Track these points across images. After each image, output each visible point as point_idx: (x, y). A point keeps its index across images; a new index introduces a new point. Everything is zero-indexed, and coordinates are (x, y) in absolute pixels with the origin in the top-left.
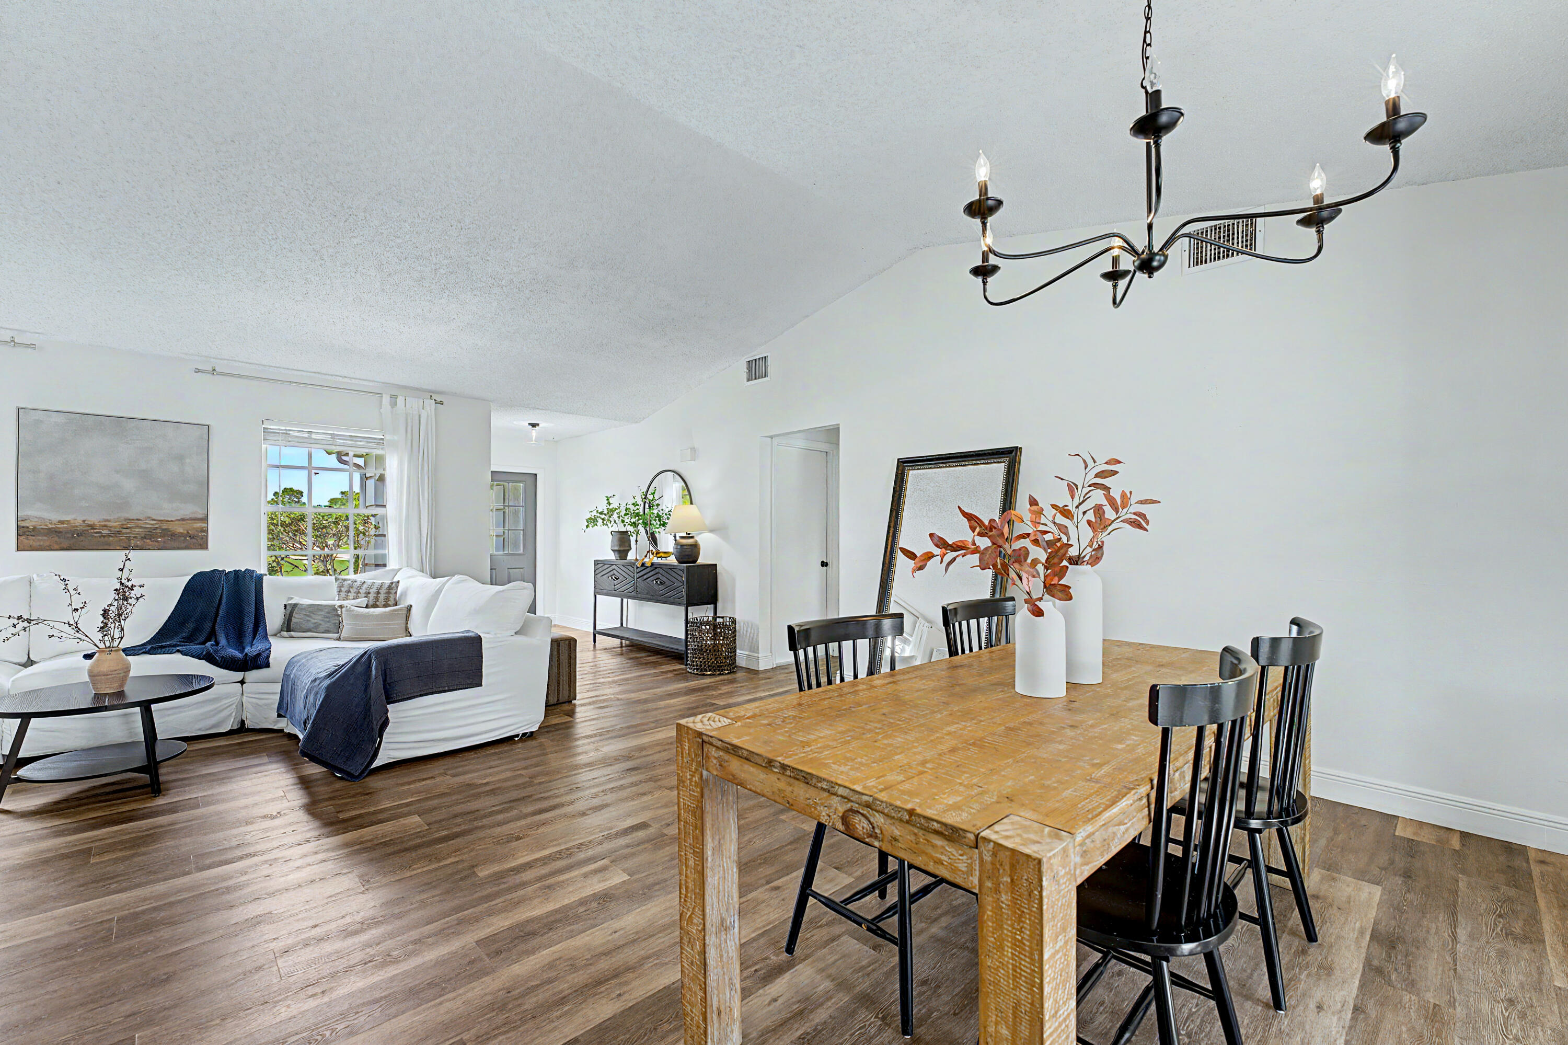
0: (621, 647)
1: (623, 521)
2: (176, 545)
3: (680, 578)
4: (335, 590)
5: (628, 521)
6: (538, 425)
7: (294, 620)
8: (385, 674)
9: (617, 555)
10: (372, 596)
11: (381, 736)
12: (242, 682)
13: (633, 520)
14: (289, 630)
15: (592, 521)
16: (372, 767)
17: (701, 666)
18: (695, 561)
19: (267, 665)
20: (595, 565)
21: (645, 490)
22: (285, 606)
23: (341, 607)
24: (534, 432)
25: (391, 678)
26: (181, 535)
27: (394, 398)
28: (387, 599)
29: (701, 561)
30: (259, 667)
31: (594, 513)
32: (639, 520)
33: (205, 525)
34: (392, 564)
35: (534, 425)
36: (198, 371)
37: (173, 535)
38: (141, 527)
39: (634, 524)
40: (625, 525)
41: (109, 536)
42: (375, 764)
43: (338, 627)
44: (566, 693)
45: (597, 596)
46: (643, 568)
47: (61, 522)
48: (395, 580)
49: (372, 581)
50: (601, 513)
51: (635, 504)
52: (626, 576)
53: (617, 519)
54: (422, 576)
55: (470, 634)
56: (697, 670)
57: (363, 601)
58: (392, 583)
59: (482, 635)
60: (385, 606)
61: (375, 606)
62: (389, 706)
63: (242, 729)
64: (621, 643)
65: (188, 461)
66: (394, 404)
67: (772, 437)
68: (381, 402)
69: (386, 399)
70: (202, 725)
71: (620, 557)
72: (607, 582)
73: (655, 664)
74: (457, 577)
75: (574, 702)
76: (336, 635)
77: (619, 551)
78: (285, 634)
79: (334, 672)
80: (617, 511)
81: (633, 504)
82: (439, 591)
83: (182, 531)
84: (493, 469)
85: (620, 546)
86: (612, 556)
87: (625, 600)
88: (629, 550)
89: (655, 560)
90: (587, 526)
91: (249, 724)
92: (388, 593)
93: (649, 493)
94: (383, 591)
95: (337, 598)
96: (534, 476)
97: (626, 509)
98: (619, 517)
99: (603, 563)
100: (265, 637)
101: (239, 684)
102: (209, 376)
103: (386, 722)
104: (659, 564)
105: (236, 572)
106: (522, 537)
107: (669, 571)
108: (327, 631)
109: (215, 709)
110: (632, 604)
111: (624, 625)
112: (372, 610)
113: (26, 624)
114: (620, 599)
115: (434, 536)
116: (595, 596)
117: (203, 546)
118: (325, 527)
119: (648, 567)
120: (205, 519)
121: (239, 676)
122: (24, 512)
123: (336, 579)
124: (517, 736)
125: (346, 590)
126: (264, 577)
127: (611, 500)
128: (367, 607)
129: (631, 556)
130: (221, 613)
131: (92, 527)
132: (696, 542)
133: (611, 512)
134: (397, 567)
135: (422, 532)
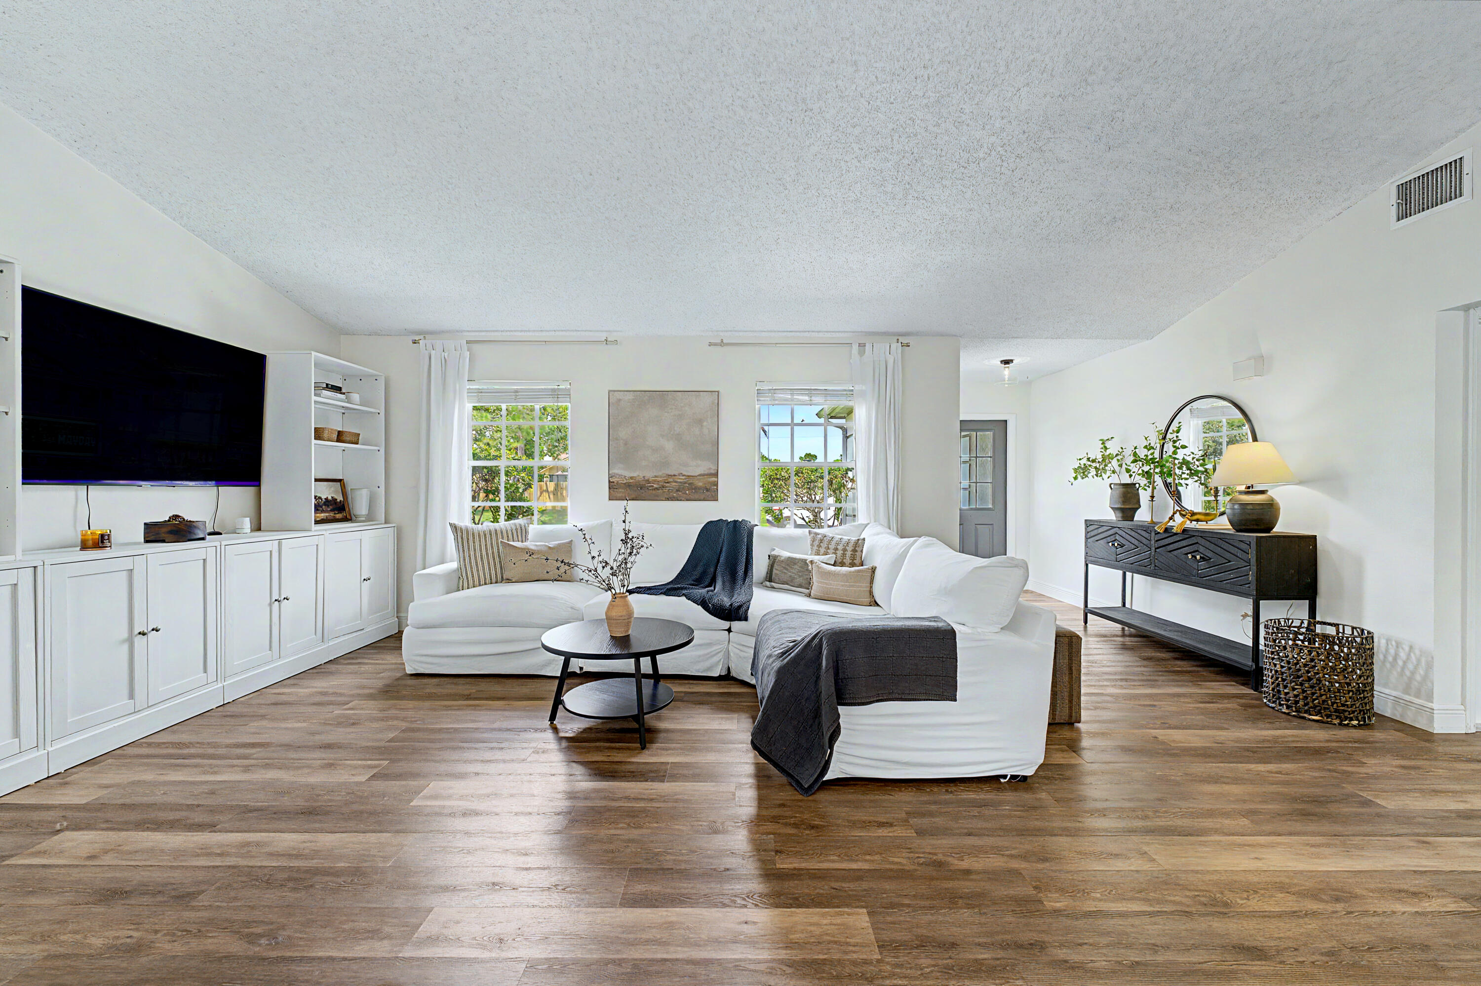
0: (1123, 635)
1: (1128, 471)
2: (697, 497)
3: (1244, 556)
4: (809, 542)
5: (1136, 470)
6: (1012, 361)
7: (774, 571)
8: (836, 667)
9: (1120, 515)
10: (840, 553)
11: (831, 748)
12: (729, 630)
13: (1146, 468)
14: (770, 580)
15: (1082, 471)
16: (824, 779)
17: (1297, 702)
18: (1269, 529)
19: (746, 619)
20: (1087, 526)
21: (1163, 428)
22: (769, 556)
23: (812, 562)
24: (1006, 371)
25: (844, 672)
26: (700, 488)
27: (862, 345)
28: (853, 557)
29: (1278, 529)
30: (740, 619)
31: (1084, 461)
32: (1155, 467)
33: (716, 479)
34: (862, 519)
35: (1007, 362)
36: (711, 344)
37: (696, 489)
38: (676, 482)
39: (1147, 475)
40: (1131, 476)
41: (657, 489)
42: (828, 777)
43: (808, 585)
44: (1067, 711)
45: (1089, 565)
46: (1167, 535)
47: (631, 478)
48: (862, 537)
49: (840, 537)
50: (1093, 461)
51: (1149, 447)
52: (1136, 542)
53: (1117, 469)
54: (888, 533)
55: (940, 624)
56: (1288, 707)
57: (831, 558)
58: (858, 540)
59: (956, 627)
60: (852, 565)
61: (842, 564)
62: (841, 709)
63: (727, 678)
64: (1123, 629)
65: (705, 424)
66: (862, 353)
67: (1467, 308)
68: (851, 351)
69: (855, 347)
70: (697, 667)
71: (1123, 517)
72: (1102, 548)
73: (1196, 679)
74: (923, 539)
75: (1077, 725)
76: (807, 591)
77: (1122, 510)
78: (768, 584)
79: (787, 651)
80: (1119, 457)
81: (1146, 447)
82: (902, 556)
83: (700, 484)
84: (961, 419)
85: (1124, 502)
86: (1111, 516)
87: (1129, 575)
88: (1138, 509)
89: (1189, 525)
90: (1076, 478)
91: (734, 674)
92: (855, 551)
93: (1170, 431)
94: (850, 548)
95: (809, 553)
96: (1004, 423)
97: (1135, 454)
98: (1121, 466)
99: (1100, 524)
100: (750, 587)
101: (727, 632)
102: (719, 348)
103: (836, 733)
104: (1198, 531)
105: (735, 522)
106: (990, 491)
107: (1220, 542)
108: (800, 586)
109: (708, 654)
110: (1140, 582)
111: (1128, 605)
112: (838, 568)
113: (567, 567)
114: (1121, 572)
115: (899, 489)
116: (1087, 565)
117: (715, 499)
118: (812, 481)
119: (1176, 534)
120: (716, 475)
121: (726, 624)
122: (615, 471)
123: (810, 532)
124: (1005, 777)
125: (820, 545)
126: (755, 528)
127: (1108, 444)
128: (834, 565)
129: (1142, 515)
130: (722, 559)
131: (648, 481)
132: (1272, 500)
133: (1107, 459)
134: (866, 523)
135: (889, 487)
